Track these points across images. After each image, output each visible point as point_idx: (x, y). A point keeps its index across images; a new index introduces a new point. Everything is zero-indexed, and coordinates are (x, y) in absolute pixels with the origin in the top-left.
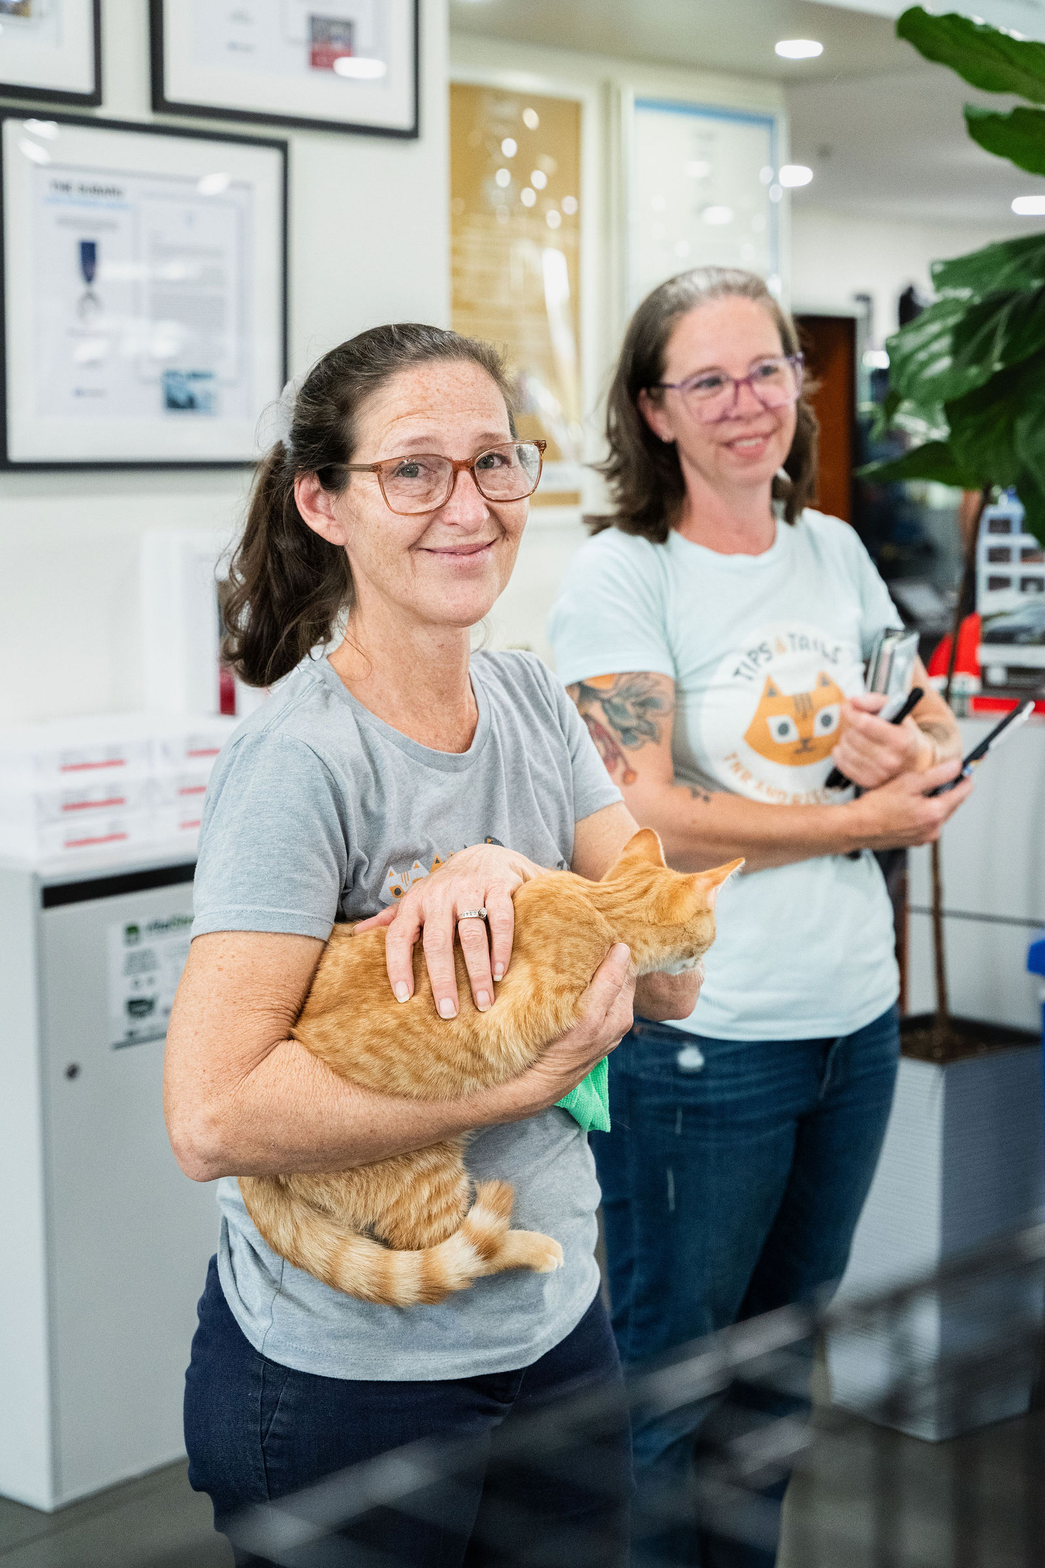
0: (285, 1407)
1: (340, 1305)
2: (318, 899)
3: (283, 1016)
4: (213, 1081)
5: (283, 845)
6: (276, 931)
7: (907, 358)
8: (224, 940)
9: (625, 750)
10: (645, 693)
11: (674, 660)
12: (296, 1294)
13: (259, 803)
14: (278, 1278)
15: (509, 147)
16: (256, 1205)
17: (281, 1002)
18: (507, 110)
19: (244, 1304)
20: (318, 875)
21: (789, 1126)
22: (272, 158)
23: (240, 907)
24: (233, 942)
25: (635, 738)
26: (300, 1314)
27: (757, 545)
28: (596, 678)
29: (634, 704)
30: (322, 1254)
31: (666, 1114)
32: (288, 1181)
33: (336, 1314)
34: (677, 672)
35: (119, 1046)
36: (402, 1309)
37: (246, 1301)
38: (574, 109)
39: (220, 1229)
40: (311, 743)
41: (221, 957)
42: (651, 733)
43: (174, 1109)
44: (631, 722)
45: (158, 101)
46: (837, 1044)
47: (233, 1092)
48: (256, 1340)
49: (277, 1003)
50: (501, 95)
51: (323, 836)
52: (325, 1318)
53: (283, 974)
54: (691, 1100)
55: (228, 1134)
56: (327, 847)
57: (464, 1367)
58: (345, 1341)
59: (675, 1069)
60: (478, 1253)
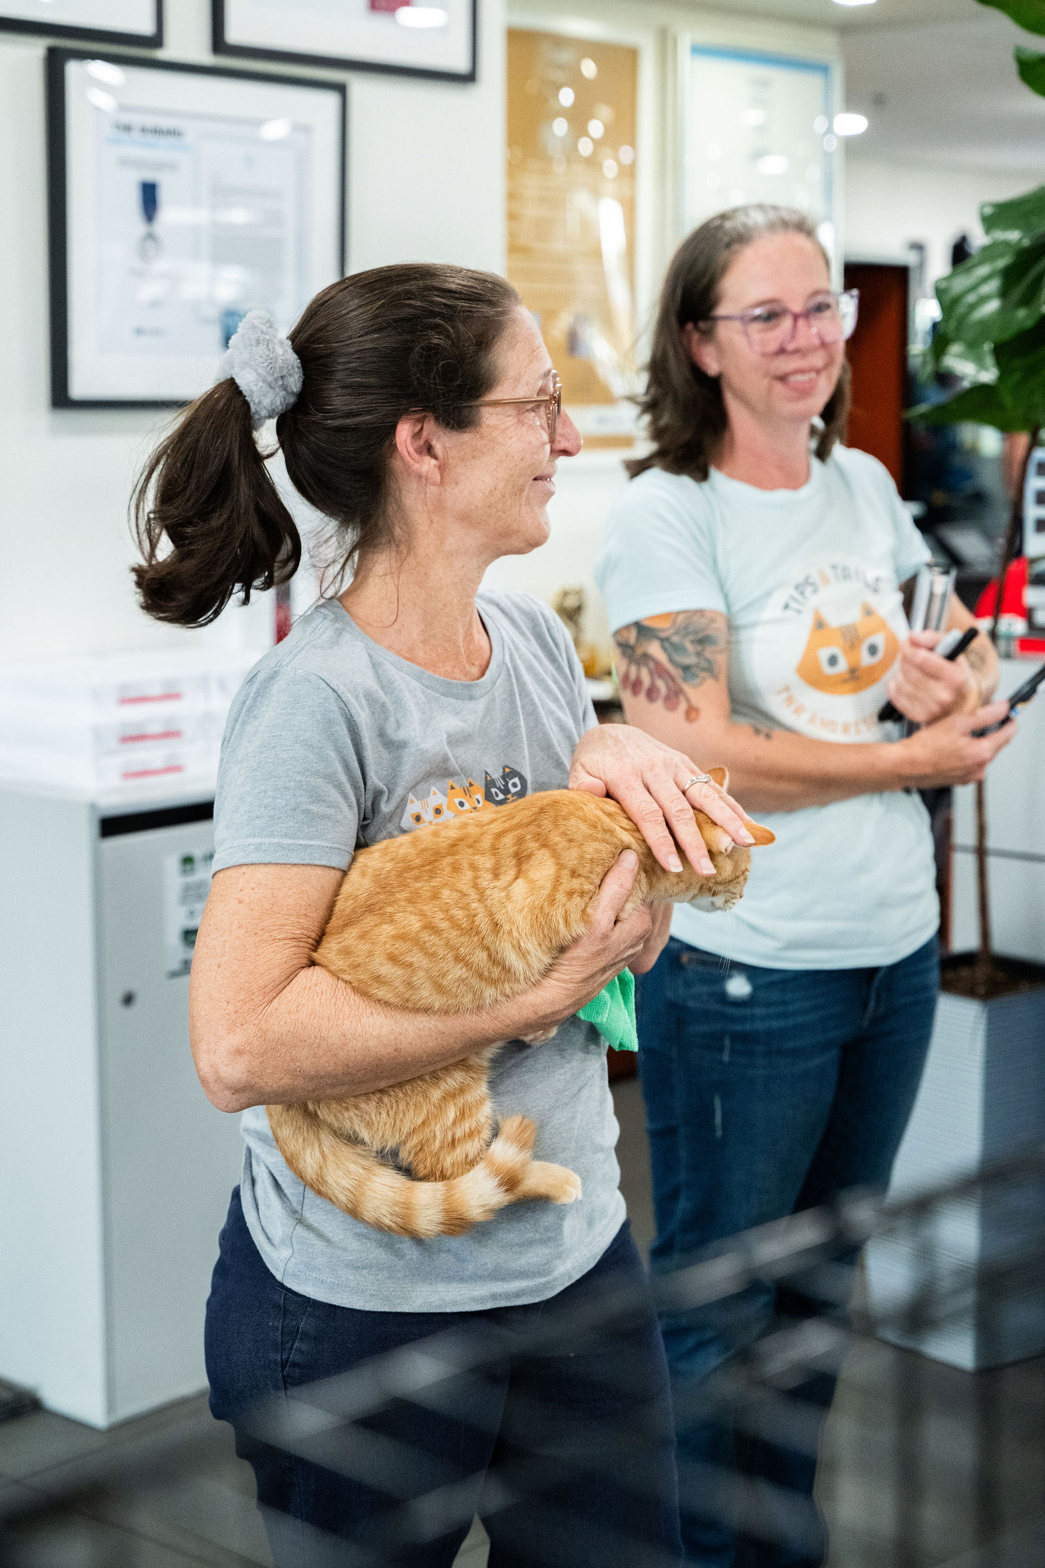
0: (305, 1336)
1: (359, 1236)
2: (337, 829)
3: (306, 945)
4: (236, 1012)
5: (299, 777)
6: (295, 862)
7: (956, 300)
8: (244, 874)
9: (687, 688)
10: (703, 630)
11: (726, 597)
12: (316, 1225)
13: (273, 736)
14: (299, 1208)
15: (567, 97)
16: (285, 1132)
17: (303, 931)
18: (566, 56)
19: (266, 1234)
20: (336, 806)
21: (833, 1055)
22: (330, 100)
23: (258, 840)
24: (253, 875)
25: (695, 676)
26: (319, 1245)
27: (794, 480)
28: (653, 618)
29: (692, 642)
30: (346, 1183)
31: (714, 1042)
32: (317, 1108)
33: (355, 1245)
34: (728, 606)
35: (174, 974)
36: (421, 1240)
37: (268, 1231)
38: (631, 55)
39: (244, 1159)
40: (325, 675)
41: (241, 890)
42: (710, 669)
43: (200, 1042)
44: (691, 660)
45: (219, 44)
46: (880, 974)
47: (256, 1022)
48: (277, 1269)
49: (298, 932)
50: (559, 41)
51: (339, 767)
52: (345, 1249)
53: (303, 903)
54: (738, 1028)
55: (253, 1063)
56: (344, 778)
57: (482, 1299)
58: (365, 1272)
59: (723, 997)
60: (500, 1185)
